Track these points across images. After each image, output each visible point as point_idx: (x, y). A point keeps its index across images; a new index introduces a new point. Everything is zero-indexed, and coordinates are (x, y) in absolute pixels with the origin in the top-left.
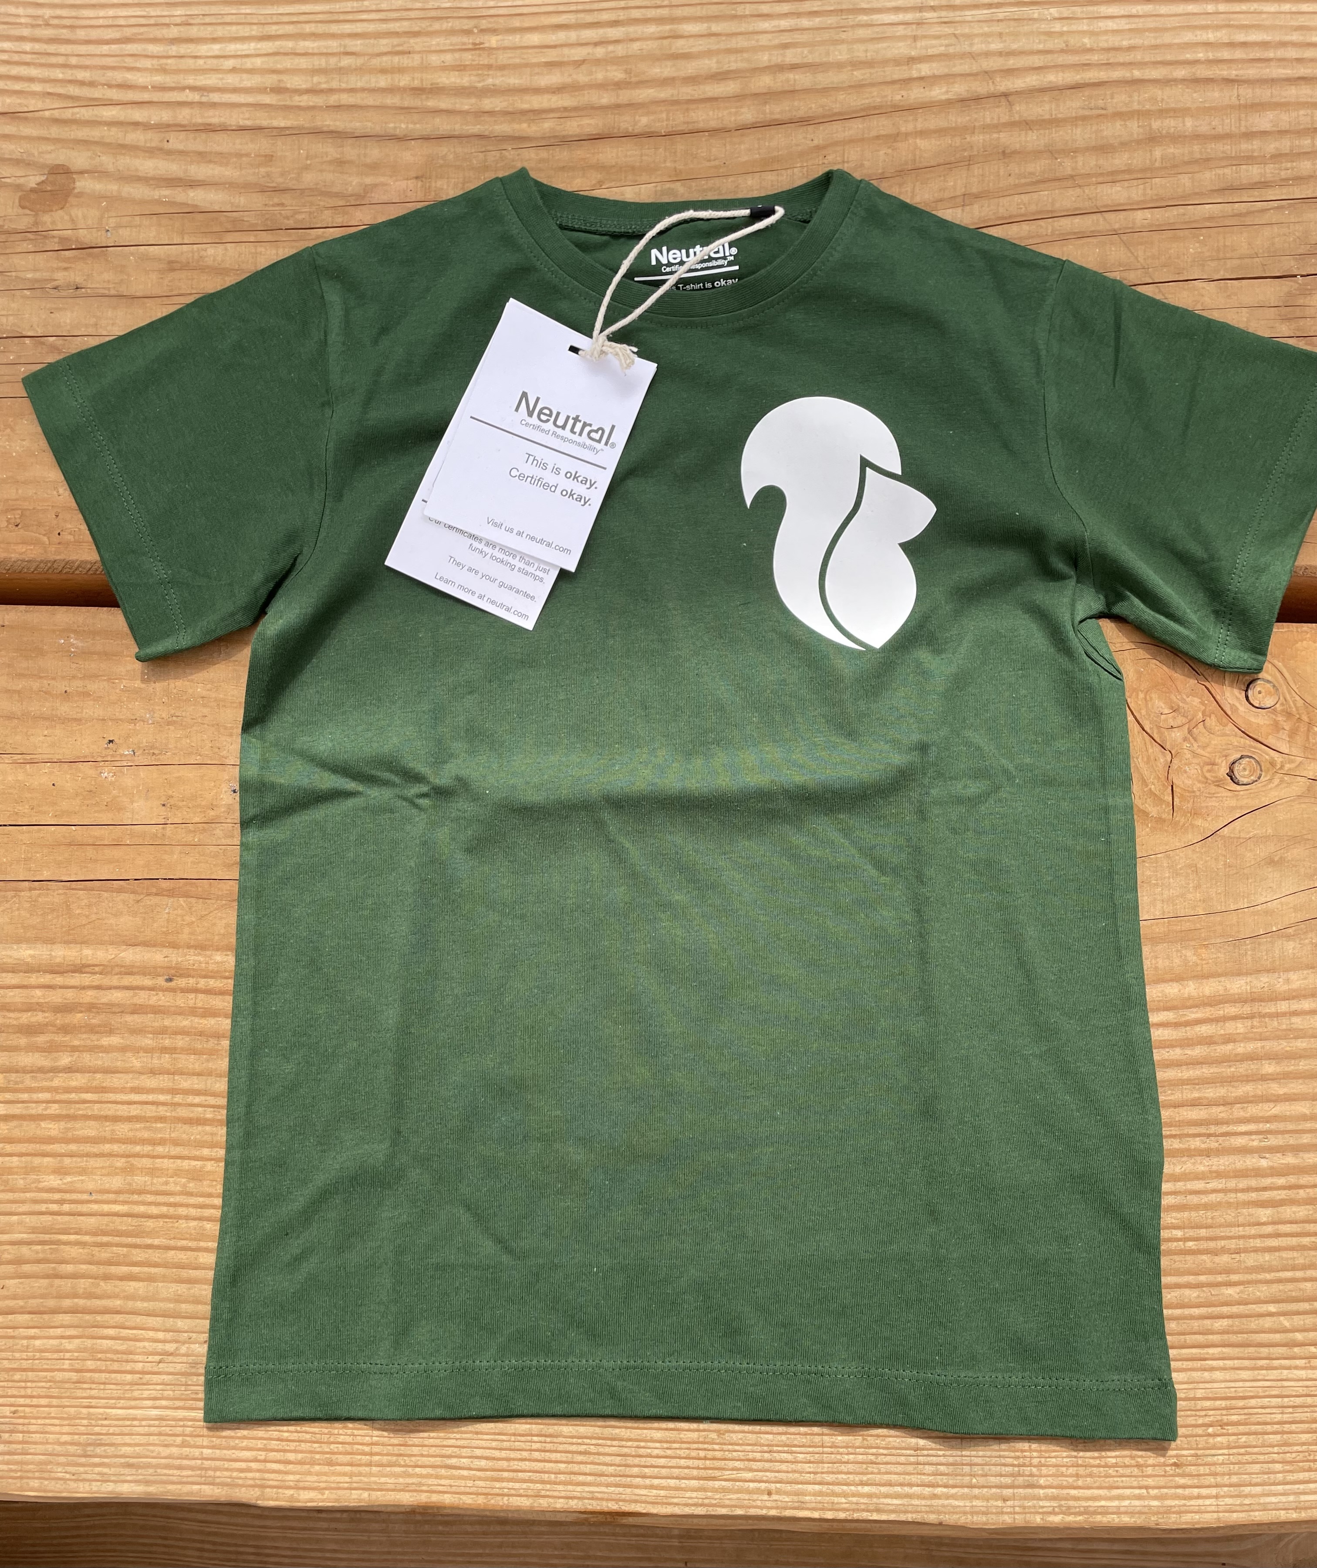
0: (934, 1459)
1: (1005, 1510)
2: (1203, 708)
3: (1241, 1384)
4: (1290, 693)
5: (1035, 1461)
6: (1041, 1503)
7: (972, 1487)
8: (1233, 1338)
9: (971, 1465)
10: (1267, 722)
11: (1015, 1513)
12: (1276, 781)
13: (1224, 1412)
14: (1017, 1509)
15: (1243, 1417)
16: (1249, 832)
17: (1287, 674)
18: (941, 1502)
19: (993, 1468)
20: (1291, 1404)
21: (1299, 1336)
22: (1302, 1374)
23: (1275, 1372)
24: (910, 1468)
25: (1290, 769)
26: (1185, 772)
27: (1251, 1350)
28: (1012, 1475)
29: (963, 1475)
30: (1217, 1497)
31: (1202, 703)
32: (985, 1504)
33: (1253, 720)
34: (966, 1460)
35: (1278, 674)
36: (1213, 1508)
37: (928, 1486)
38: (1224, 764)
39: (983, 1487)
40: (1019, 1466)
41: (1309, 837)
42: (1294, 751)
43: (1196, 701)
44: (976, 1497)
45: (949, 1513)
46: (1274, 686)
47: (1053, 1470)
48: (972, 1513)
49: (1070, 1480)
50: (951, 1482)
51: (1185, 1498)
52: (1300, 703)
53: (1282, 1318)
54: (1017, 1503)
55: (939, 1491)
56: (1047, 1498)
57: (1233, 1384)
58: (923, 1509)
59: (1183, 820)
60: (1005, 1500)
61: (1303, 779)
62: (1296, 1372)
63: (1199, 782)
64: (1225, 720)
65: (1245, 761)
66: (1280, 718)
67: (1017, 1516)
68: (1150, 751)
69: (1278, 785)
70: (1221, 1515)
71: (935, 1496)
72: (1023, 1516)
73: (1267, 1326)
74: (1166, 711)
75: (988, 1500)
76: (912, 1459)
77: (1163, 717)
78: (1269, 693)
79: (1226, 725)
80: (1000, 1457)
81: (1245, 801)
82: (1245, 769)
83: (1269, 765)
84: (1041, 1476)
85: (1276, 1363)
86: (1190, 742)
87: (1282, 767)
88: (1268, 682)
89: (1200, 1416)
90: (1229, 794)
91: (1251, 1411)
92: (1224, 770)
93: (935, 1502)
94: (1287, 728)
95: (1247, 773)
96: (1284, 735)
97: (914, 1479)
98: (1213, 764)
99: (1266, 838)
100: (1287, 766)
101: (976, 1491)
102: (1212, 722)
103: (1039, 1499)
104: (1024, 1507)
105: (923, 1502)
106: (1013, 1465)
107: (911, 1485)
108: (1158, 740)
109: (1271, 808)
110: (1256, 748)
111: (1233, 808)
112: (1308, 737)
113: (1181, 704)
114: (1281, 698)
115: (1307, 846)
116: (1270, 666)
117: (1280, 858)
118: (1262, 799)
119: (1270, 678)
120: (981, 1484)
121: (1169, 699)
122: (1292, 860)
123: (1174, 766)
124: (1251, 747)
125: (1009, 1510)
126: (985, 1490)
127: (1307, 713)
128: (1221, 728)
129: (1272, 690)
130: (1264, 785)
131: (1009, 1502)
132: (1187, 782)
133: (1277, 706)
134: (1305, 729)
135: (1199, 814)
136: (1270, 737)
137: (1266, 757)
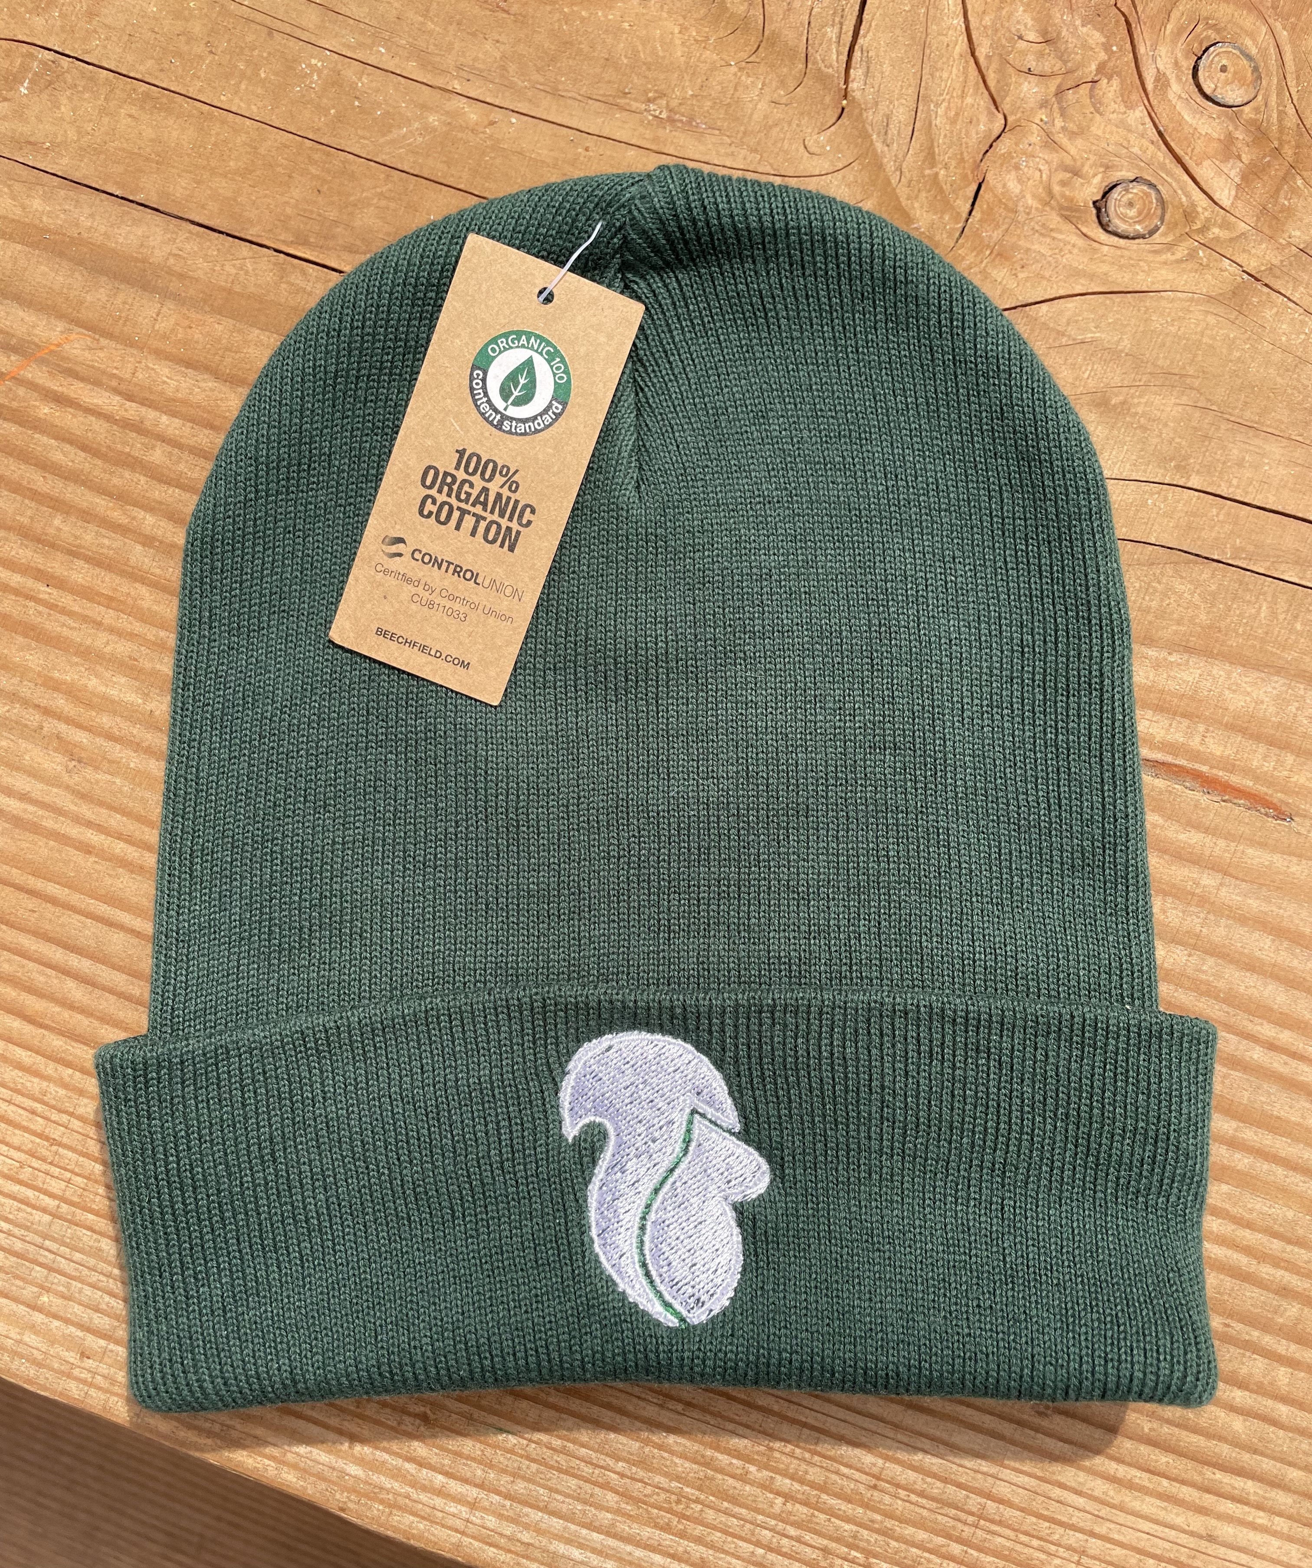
1: (76, 1372)
2: (1102, 56)
4: (1280, 94)
7: (34, 1307)
10: (1215, 135)
11: (91, 1385)
12: (1181, 252)
16: (1086, 330)
17: (1288, 57)
19: (88, 1290)
25: (1217, 239)
26: (1017, 167)
30: (473, 1505)
31: (1107, 47)
32: (43, 1347)
33: (1187, 117)
34: (46, 1257)
35: (1272, 50)
36: (459, 1524)
38: (1096, 180)
39: (55, 1316)
41: (1197, 383)
42: (1241, 209)
43: (1096, 37)
44: (32, 1328)
46: (1256, 69)
51: (414, 1484)
52: (1292, 120)
60: (84, 1355)
61: (1234, 269)
63: (1034, 196)
64: (1136, 95)
65: (1137, 189)
66: (1239, 135)
67: (93, 1392)
68: (969, 100)
69: (1180, 261)
70: (466, 1540)
74: (1032, 36)
75: (52, 1343)
77: (1021, 45)
78: (1239, 78)
79: (1131, 107)
81: (1105, 268)
82: (1131, 204)
83: (1179, 216)
86: (1050, 114)
87: (1204, 230)
88: (1249, 57)
90: (1081, 242)
92: (1091, 191)
94: (1245, 158)
95: (1132, 213)
96: (1234, 171)
98: (1076, 173)
99: (1113, 354)
100: (1216, 231)
101: (38, 1318)
102: (1110, 89)
108: (992, 84)
109: (1149, 301)
110: (1169, 173)
111: (1078, 273)
112: (1278, 191)
113: (1064, 33)
114: (1260, 98)
115: (1184, 400)
116: (1264, 29)
117: (1124, 403)
118: (1141, 276)
119: (1254, 51)
120: (54, 1309)
121: (1049, 16)
122: (1144, 414)
123: (1002, 147)
124: (1163, 166)
125: (84, 1375)
126: (56, 1323)
127: (1298, 147)
128: (1123, 109)
129: (1249, 74)
130: (1155, 252)
131: (91, 1361)
132: (1014, 187)
133: (1247, 109)
134: (1281, 174)
135: (1007, 259)
136: (1207, 163)
137: (1184, 199)
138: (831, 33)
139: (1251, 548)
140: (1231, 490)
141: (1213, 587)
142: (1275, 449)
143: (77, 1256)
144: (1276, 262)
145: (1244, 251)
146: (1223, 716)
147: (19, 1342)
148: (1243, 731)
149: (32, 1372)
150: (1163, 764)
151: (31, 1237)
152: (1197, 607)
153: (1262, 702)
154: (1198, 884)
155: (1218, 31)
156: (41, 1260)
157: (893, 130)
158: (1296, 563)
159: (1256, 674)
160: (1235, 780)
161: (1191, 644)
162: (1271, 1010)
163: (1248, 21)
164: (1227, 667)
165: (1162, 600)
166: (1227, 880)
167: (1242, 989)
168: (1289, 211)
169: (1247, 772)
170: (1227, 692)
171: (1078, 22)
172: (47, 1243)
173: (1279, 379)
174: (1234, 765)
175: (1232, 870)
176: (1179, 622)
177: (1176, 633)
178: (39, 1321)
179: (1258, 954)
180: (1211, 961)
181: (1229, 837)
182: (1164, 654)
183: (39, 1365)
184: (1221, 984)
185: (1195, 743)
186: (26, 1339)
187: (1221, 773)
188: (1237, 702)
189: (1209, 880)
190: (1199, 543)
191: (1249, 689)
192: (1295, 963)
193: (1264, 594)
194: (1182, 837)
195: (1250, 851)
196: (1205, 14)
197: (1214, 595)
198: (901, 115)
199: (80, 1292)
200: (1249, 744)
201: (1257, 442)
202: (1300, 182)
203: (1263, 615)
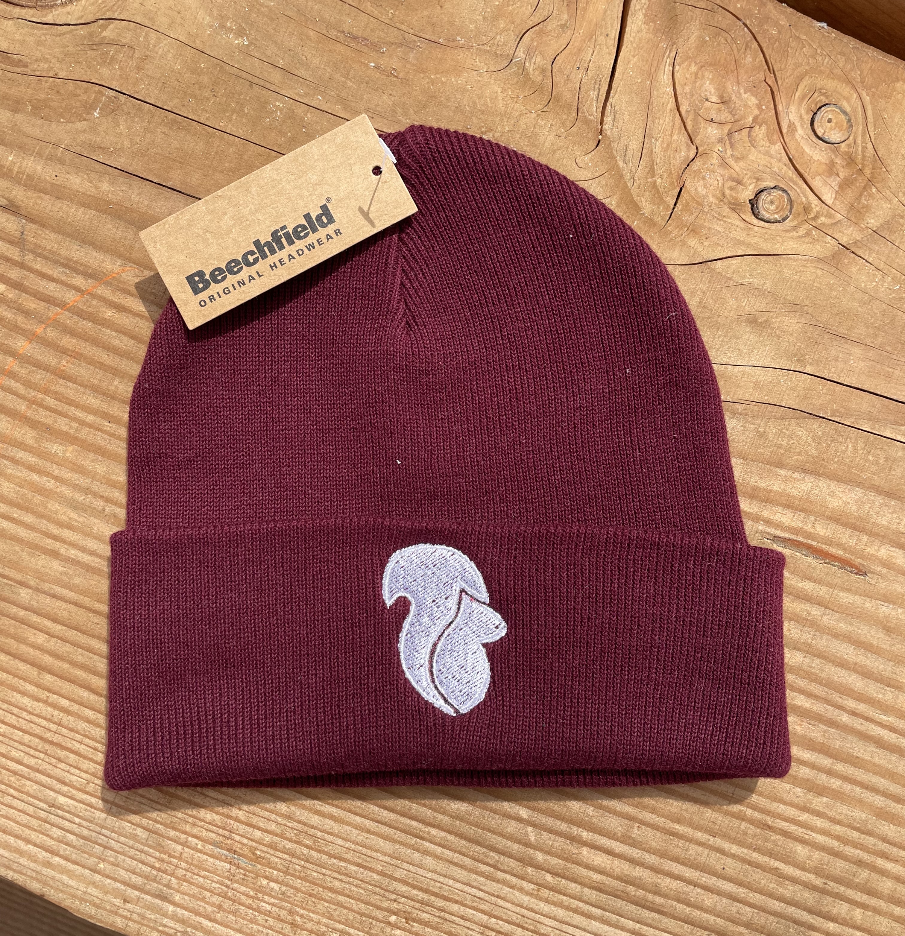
0: (67, 824)
1: (120, 911)
2: (757, 112)
3: (451, 882)
4: (863, 135)
5: (180, 872)
6: (165, 921)
7: (95, 871)
8: (465, 828)
9: (105, 847)
10: (823, 161)
11: (130, 919)
12: (802, 231)
13: (417, 905)
14: (135, 916)
15: (436, 919)
16: (744, 277)
17: (869, 113)
18: (51, 873)
19: (128, 860)
20: (498, 927)
21: (540, 857)
22: (525, 899)
23: (495, 884)
24: (35, 823)
25: (823, 224)
26: (704, 178)
27: (478, 848)
28: (147, 877)
29: (90, 855)
31: (759, 106)
32: (101, 896)
33: (807, 150)
34: (102, 839)
35: (860, 109)
37: (47, 850)
38: (751, 187)
39: (108, 877)
40: (159, 870)
41: (810, 310)
42: (838, 206)
43: (753, 101)
44: (94, 884)
45: (57, 889)
46: (849, 121)
47: (195, 890)
48: (82, 900)
49: (210, 909)
50: (74, 857)
52: (871, 152)
53: (529, 829)
54: (138, 909)
55: (57, 860)
56: (174, 917)
57: (441, 879)
58: (29, 873)
59: (675, 232)
60: (125, 901)
61: (833, 242)
62: (517, 894)
63: (714, 196)
64: (776, 136)
65: (776, 193)
66: (838, 161)
67: (131, 924)
68: (675, 137)
69: (801, 237)
71: (48, 864)
72: (136, 926)
73: (508, 830)
74: (714, 99)
75: (106, 893)
76: (42, 814)
77: (708, 104)
78: (839, 126)
79: (773, 143)
80: (142, 851)
81: (756, 240)
82: (772, 202)
83: (801, 210)
84: (178, 892)
85: (501, 875)
86: (724, 146)
87: (815, 218)
88: (845, 113)
89: (388, 899)
90: (742, 224)
91: (447, 916)
92: (748, 194)
93: (46, 871)
95: (773, 207)
96: (835, 182)
97: (34, 836)
98: (739, 182)
99: (761, 292)
100: (823, 219)
101: (98, 878)
102: (760, 132)
103: (165, 915)
104: (144, 917)
105: (32, 865)
106: (153, 867)
107: (28, 841)
108: (689, 128)
109: (782, 260)
110: (795, 183)
111: (739, 243)
112: (861, 195)
113: (734, 98)
114: (851, 138)
115: (803, 320)
116: (855, 95)
117: (767, 321)
118: (778, 245)
119: (848, 109)
120: (107, 872)
121: (724, 87)
122: (779, 328)
123: (695, 166)
124: (791, 180)
125: (126, 913)
126: (109, 881)
127: (873, 168)
128: (768, 144)
129: (845, 124)
130: (786, 231)
131: (130, 905)
132: (702, 191)
133: (843, 145)
134: (862, 185)
135: (697, 233)
136: (818, 178)
137: (804, 199)
138: (593, 94)
139: (842, 410)
140: (831, 375)
141: (820, 433)
142: (857, 351)
143: (122, 839)
144: (858, 238)
145: (840, 231)
146: (826, 511)
147: (85, 893)
148: (837, 521)
149: (93, 911)
150: (789, 540)
151: (93, 827)
152: (810, 445)
153: (849, 503)
154: (809, 614)
155: (827, 97)
156: (100, 841)
157: (629, 155)
158: (870, 420)
159: (845, 486)
160: (832, 550)
161: (806, 468)
162: (853, 691)
163: (846, 90)
164: (828, 481)
165: (789, 441)
166: (827, 611)
167: (836, 678)
168: (867, 208)
169: (840, 545)
170: (828, 497)
171: (742, 91)
172: (103, 831)
173: (860, 309)
174: (832, 541)
175: (830, 606)
176: (799, 454)
177: (797, 460)
178: (98, 879)
179: (845, 656)
180: (818, 661)
181: (829, 585)
182: (790, 473)
183: (97, 906)
184: (823, 675)
185: (808, 527)
186: (89, 890)
187: (824, 546)
188: (834, 503)
189: (816, 611)
190: (812, 407)
191: (841, 496)
192: (868, 662)
193: (850, 438)
194: (800, 585)
195: (841, 594)
196: (819, 86)
197: (820, 438)
198: (634, 145)
199: (124, 861)
200: (840, 528)
201: (846, 346)
202: (874, 190)
203: (849, 451)
